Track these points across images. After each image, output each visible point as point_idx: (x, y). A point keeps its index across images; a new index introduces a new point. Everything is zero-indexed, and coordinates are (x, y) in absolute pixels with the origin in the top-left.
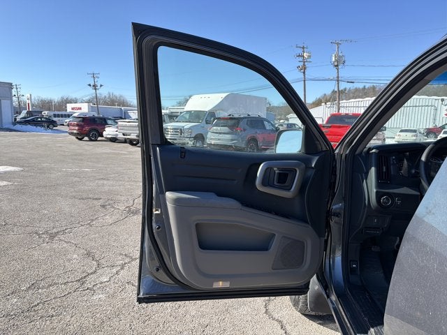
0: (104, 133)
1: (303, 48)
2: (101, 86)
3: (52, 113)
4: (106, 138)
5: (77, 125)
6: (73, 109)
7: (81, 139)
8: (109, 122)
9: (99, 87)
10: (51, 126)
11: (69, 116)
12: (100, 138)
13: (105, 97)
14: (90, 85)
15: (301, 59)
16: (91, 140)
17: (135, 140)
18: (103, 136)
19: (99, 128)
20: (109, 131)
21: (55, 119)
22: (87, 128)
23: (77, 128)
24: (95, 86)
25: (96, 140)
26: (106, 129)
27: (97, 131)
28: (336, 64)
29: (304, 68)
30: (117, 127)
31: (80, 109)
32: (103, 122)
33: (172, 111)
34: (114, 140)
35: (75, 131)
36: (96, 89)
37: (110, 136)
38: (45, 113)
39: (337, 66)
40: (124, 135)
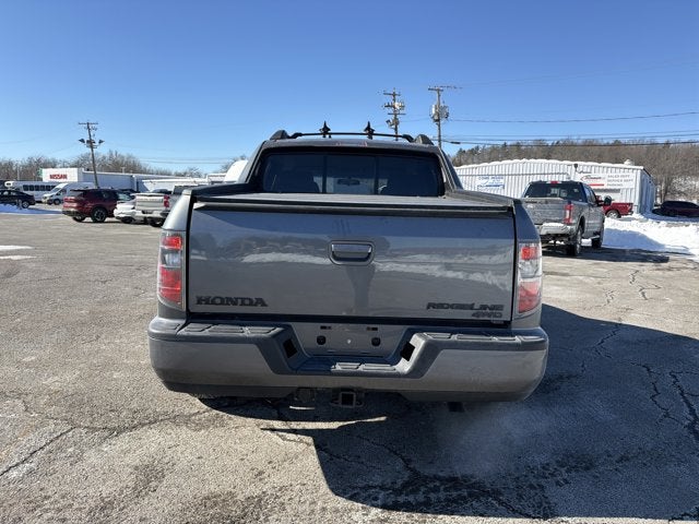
0: (115, 212)
1: (394, 95)
2: (101, 142)
3: (21, 184)
4: (118, 218)
5: (76, 201)
6: (52, 177)
7: (79, 221)
8: (121, 196)
9: (97, 143)
10: (25, 204)
11: (48, 188)
12: (107, 219)
13: (104, 157)
14: (82, 141)
15: (391, 110)
16: (95, 221)
17: (158, 219)
18: (113, 216)
19: (106, 204)
20: (122, 209)
21: (29, 193)
22: (90, 205)
23: (75, 205)
24: (91, 143)
25: (103, 222)
26: (118, 206)
27: (104, 209)
28: (436, 118)
29: (396, 123)
30: (134, 203)
31: (65, 177)
32: (112, 197)
33: (214, 179)
34: (128, 220)
35: (72, 210)
36: (92, 147)
37: (123, 216)
38: (10, 184)
39: (438, 120)
40: (143, 212)
